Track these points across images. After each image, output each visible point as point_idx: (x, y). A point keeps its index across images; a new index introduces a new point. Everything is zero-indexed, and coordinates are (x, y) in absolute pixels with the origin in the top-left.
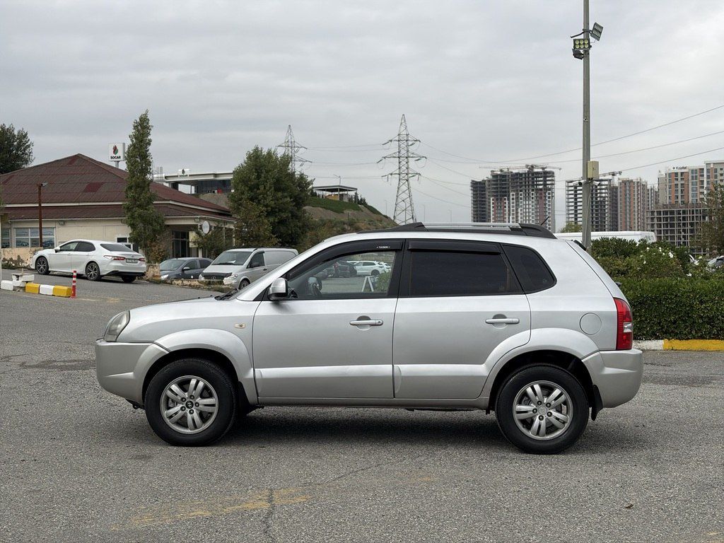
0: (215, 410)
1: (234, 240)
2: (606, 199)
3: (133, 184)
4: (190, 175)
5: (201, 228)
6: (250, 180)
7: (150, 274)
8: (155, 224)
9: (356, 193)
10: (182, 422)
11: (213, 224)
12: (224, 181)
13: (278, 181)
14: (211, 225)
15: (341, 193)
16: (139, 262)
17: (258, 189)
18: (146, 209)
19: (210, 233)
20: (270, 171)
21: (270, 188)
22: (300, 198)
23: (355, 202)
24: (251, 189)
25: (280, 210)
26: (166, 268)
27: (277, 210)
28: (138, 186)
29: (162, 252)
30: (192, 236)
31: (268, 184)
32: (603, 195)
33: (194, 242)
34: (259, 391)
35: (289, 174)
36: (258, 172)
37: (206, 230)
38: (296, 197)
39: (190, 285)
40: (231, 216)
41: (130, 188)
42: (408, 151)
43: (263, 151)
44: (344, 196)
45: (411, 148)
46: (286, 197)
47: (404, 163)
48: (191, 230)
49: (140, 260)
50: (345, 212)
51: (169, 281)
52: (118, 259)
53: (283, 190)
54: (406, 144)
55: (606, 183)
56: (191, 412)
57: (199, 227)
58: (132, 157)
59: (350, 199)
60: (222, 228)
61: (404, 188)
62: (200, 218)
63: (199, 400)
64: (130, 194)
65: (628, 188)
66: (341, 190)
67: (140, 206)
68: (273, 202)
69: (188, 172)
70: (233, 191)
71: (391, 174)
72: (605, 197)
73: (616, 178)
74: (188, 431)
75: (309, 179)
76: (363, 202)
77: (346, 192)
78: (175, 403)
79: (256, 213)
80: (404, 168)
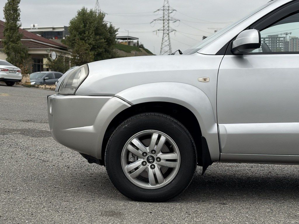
0: (177, 166)
1: (70, 64)
2: (282, 48)
3: (8, 27)
4: (38, 28)
5: (51, 56)
6: (79, 28)
7: (23, 81)
8: (22, 53)
9: (138, 41)
10: (143, 177)
11: (58, 54)
12: (58, 32)
13: (97, 29)
14: (57, 54)
15: (129, 41)
16: (17, 73)
17: (85, 34)
18: (16, 44)
19: (56, 59)
20: (92, 22)
21: (92, 33)
22: (110, 40)
23: (137, 46)
24: (80, 34)
25: (98, 47)
26: (33, 78)
27: (96, 47)
28: (11, 29)
29: (26, 71)
30: (45, 61)
31: (91, 31)
32: (280, 46)
33: (46, 65)
34: (222, 147)
35: (103, 25)
36: (84, 23)
37: (54, 57)
38: (107, 39)
39: (50, 88)
40: (67, 50)
41: (7, 30)
42: (169, 16)
43: (88, 10)
44: (131, 43)
45: (170, 15)
46: (102, 39)
47: (167, 23)
48: (45, 57)
49: (18, 71)
50: (131, 52)
51: (36, 86)
52: (4, 70)
53: (100, 35)
54: (167, 12)
55: (282, 39)
56: (153, 167)
57: (49, 55)
58: (8, 10)
59: (134, 45)
60: (63, 57)
61: (166, 38)
62: (50, 50)
63: (160, 155)
64: (7, 34)
65: (295, 42)
66: (129, 39)
67: (13, 42)
68: (94, 42)
69: (37, 26)
70: (64, 38)
71: (159, 30)
72: (281, 47)
73: (288, 36)
74: (149, 186)
75: (116, 28)
76: (142, 46)
77: (132, 40)
78: (136, 157)
79: (85, 47)
80: (166, 27)
